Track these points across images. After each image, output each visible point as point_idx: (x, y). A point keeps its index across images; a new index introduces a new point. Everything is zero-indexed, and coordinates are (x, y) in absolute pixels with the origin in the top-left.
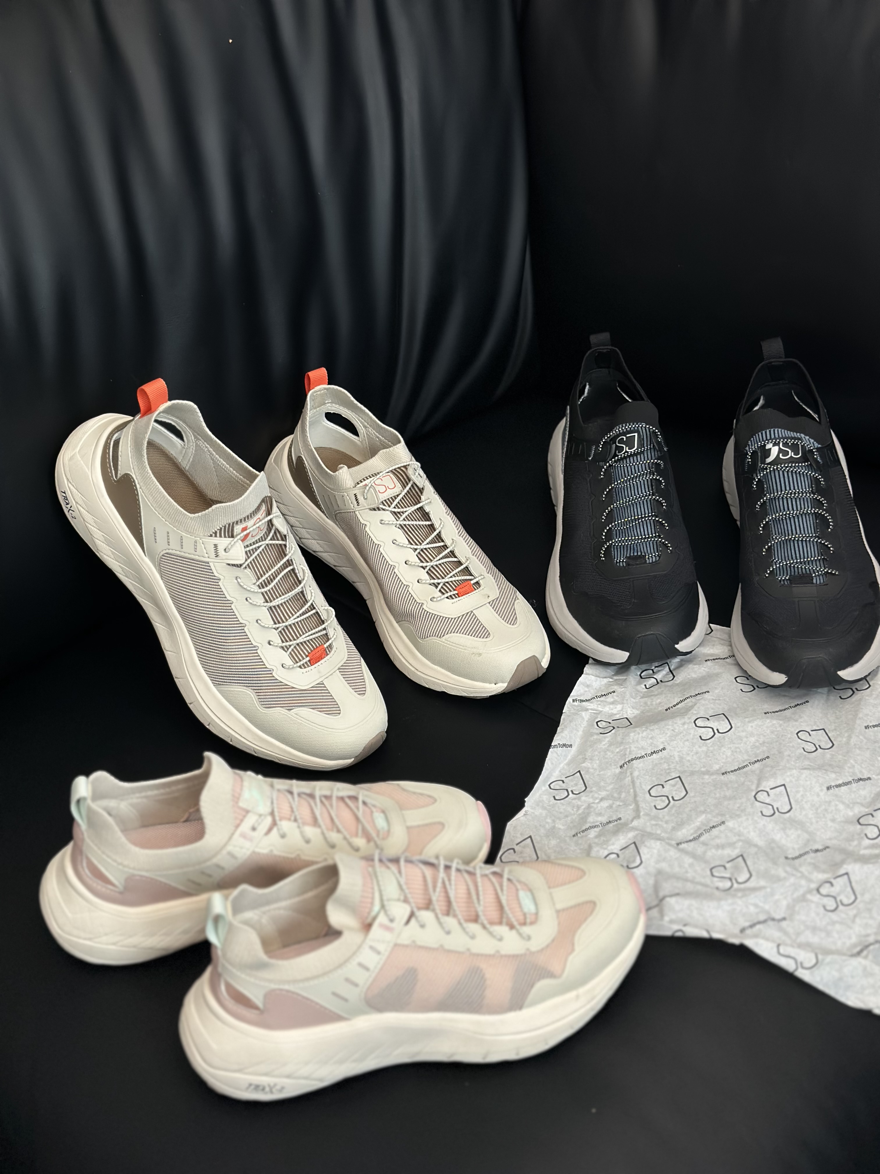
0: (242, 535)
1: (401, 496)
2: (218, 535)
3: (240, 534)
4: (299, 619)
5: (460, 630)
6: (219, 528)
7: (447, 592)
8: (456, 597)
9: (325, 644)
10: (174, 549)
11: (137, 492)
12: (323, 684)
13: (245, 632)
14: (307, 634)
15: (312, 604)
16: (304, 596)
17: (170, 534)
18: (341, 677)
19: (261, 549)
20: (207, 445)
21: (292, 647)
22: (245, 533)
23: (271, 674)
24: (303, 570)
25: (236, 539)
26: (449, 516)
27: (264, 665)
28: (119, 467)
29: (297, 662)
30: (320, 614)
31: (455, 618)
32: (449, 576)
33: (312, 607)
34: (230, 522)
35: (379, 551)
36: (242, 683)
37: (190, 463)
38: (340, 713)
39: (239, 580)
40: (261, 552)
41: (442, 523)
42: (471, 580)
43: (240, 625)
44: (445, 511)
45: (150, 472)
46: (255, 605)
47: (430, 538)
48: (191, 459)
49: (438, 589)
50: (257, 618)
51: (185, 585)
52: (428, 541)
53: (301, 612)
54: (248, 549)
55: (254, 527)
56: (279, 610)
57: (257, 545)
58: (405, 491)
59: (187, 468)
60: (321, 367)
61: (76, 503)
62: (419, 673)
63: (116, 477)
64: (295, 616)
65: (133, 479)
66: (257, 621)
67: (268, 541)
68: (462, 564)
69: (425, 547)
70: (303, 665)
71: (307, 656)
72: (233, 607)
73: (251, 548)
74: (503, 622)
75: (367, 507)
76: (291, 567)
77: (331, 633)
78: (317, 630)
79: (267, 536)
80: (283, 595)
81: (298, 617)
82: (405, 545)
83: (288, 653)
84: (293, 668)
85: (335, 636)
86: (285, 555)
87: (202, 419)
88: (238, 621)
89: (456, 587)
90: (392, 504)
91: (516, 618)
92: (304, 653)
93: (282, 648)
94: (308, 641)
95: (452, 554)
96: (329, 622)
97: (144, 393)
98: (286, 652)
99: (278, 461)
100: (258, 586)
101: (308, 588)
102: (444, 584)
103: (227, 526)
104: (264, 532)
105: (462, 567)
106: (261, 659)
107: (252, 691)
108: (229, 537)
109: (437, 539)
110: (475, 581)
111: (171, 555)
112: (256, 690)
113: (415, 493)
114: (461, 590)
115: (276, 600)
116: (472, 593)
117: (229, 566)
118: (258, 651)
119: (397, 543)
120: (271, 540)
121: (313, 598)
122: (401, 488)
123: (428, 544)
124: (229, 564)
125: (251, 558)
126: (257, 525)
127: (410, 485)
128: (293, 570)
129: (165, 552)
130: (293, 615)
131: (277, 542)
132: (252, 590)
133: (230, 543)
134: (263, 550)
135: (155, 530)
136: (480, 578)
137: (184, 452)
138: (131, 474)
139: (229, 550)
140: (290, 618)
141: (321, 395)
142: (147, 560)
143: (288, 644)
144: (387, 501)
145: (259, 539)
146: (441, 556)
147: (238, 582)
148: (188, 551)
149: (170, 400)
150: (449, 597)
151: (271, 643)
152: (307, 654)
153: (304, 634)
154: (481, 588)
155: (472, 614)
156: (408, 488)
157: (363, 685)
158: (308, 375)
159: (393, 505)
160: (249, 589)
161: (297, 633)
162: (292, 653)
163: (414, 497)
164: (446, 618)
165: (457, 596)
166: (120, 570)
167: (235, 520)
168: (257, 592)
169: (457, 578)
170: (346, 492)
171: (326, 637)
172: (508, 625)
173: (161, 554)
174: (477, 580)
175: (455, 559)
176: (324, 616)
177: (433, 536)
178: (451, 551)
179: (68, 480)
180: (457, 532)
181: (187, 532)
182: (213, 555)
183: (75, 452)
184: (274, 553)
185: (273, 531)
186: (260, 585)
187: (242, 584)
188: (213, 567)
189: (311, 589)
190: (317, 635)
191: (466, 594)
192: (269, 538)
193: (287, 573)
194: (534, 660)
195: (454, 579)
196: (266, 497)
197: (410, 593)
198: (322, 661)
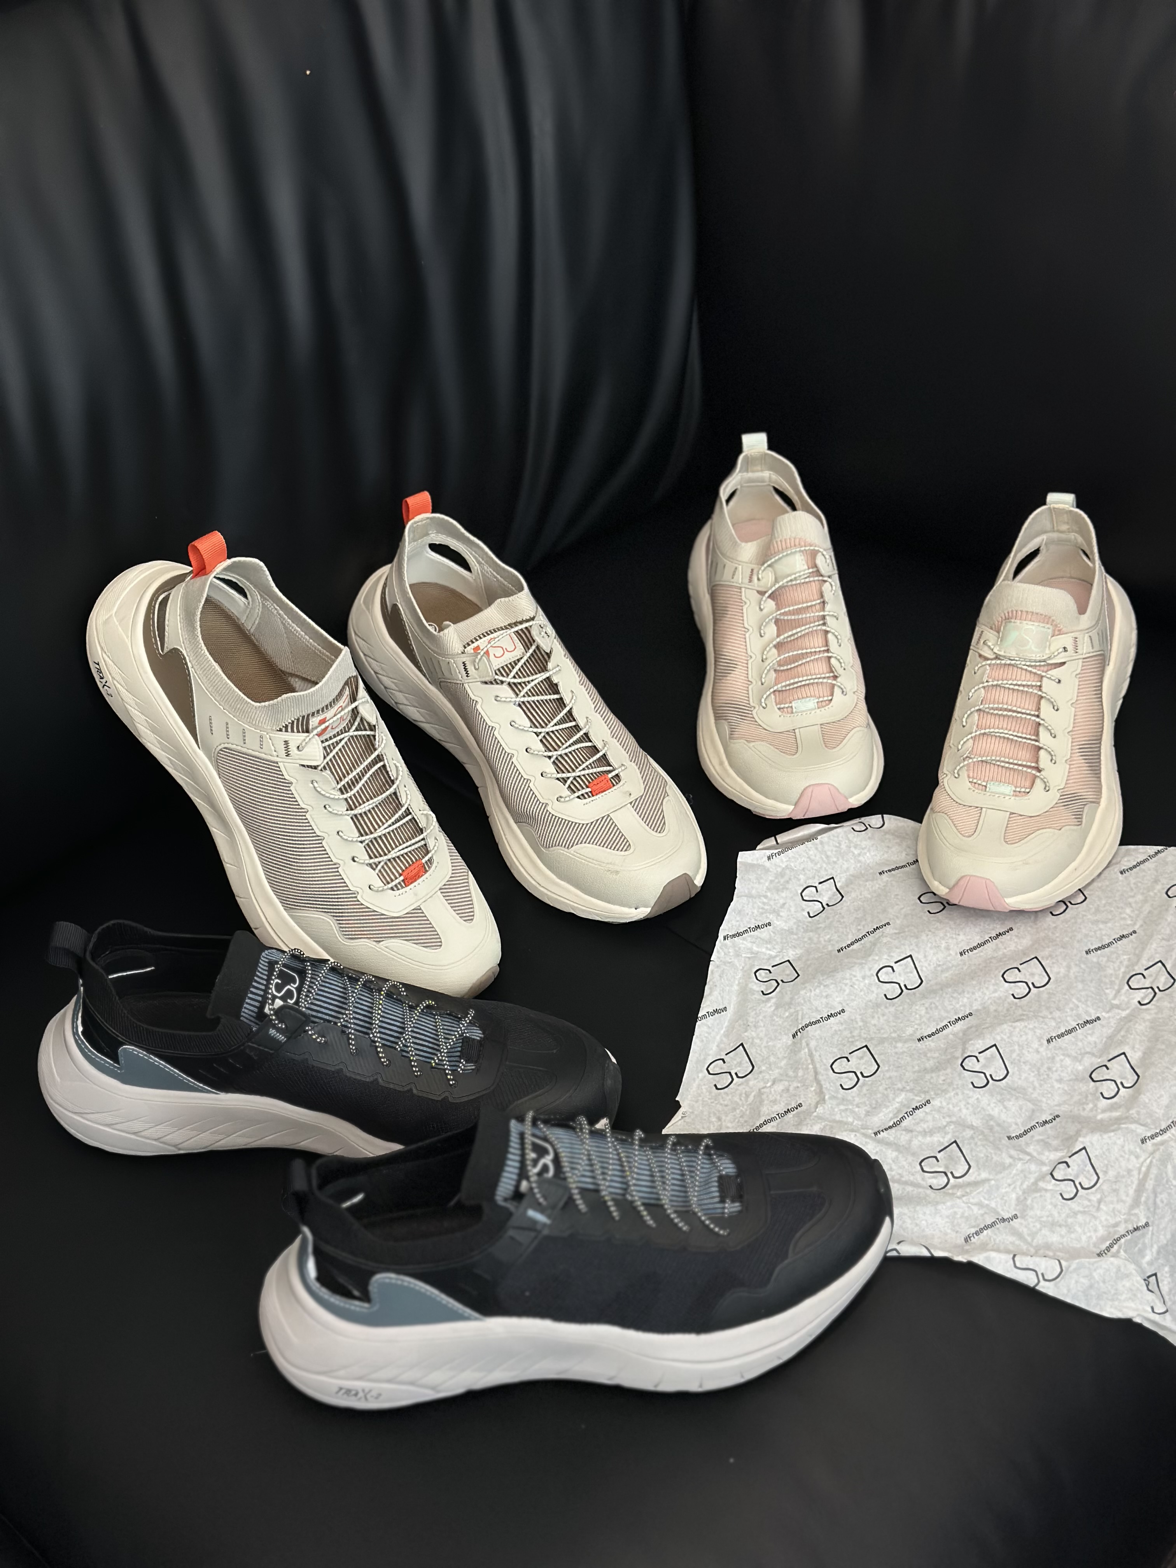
0: (319, 729)
1: (522, 661)
2: (289, 730)
3: (316, 728)
4: (391, 828)
5: (592, 840)
6: (290, 721)
7: (579, 790)
8: (589, 797)
9: (423, 857)
10: (235, 743)
11: (189, 671)
12: (420, 909)
13: (323, 847)
14: (400, 848)
15: (408, 808)
16: (398, 799)
17: (229, 726)
18: (443, 899)
19: (343, 742)
20: (276, 607)
21: (382, 864)
22: (323, 726)
23: (356, 897)
24: (397, 767)
25: (311, 735)
26: (583, 686)
27: (347, 886)
28: (166, 639)
29: (388, 883)
30: (418, 821)
31: (587, 824)
32: (581, 768)
33: (408, 812)
34: (304, 713)
35: (494, 735)
36: (319, 908)
37: (255, 626)
38: (441, 946)
39: (315, 784)
40: (343, 746)
41: (574, 697)
42: (610, 772)
43: (317, 838)
44: (578, 680)
45: (204, 648)
46: (336, 814)
47: (558, 718)
48: (257, 622)
49: (567, 785)
50: (338, 830)
51: (248, 787)
52: (555, 721)
53: (393, 819)
54: (327, 744)
55: (335, 718)
56: (365, 818)
57: (338, 738)
58: (528, 654)
59: (252, 631)
60: (423, 490)
61: (113, 678)
62: (542, 889)
63: (162, 650)
64: (386, 825)
65: (183, 655)
66: (338, 832)
67: (351, 733)
68: (598, 752)
69: (551, 729)
70: (396, 886)
71: (400, 875)
72: (308, 816)
73: (331, 742)
74: (648, 828)
75: (478, 680)
76: (381, 764)
77: (431, 844)
78: (413, 841)
79: (352, 726)
80: (372, 799)
81: (390, 826)
82: (526, 729)
83: (377, 871)
84: (383, 890)
85: (436, 848)
86: (375, 750)
87: (270, 578)
88: (315, 833)
89: (589, 782)
90: (511, 671)
91: (664, 823)
92: (397, 871)
93: (370, 865)
94: (402, 855)
95: (587, 737)
96: (428, 831)
97: (196, 549)
98: (374, 869)
99: (368, 602)
100: (340, 789)
101: (402, 789)
102: (575, 779)
103: (301, 718)
104: (347, 721)
105: (598, 756)
106: (343, 879)
107: (331, 918)
108: (303, 732)
109: (568, 717)
110: (613, 774)
111: (231, 750)
112: (336, 916)
113: (541, 657)
114: (595, 787)
115: (362, 806)
116: (610, 791)
117: (301, 767)
118: (339, 870)
119: (516, 726)
120: (357, 730)
121: (408, 802)
122: (523, 650)
123: (556, 725)
124: (303, 766)
125: (331, 755)
126: (339, 716)
127: (534, 647)
128: (384, 766)
129: (223, 746)
130: (383, 824)
131: (364, 733)
132: (332, 796)
133: (305, 740)
134: (346, 743)
135: (210, 719)
136: (620, 770)
137: (248, 612)
138: (181, 650)
139: (303, 748)
140: (379, 827)
141: (423, 525)
142: (200, 753)
143: (376, 860)
144: (505, 667)
145: (341, 730)
146: (571, 741)
147: (315, 787)
148: (251, 747)
149: (229, 557)
150: (581, 797)
151: (356, 859)
152: (400, 871)
153: (397, 847)
154: (621, 783)
155: (609, 818)
156: (531, 651)
157: (471, 908)
158: (406, 502)
159: (512, 674)
160: (328, 795)
161: (388, 846)
162: (382, 870)
163: (539, 662)
164: (576, 823)
165: (590, 794)
166: (168, 762)
167: (310, 711)
168: (338, 799)
169: (591, 771)
170: (452, 659)
171: (425, 850)
172: (654, 833)
173: (220, 747)
174: (616, 772)
175: (590, 744)
176: (423, 823)
177: (562, 714)
178: (585, 734)
179: (102, 649)
180: (593, 706)
181: (250, 723)
182: (283, 753)
183: (111, 613)
184: (359, 746)
185: (358, 719)
186: (343, 788)
187: (319, 789)
188: (283, 769)
189: (406, 789)
190: (413, 847)
191: (602, 792)
192: (354, 728)
193: (376, 771)
194: (686, 879)
195: (587, 772)
196: (350, 678)
197: (531, 790)
198: (420, 881)
